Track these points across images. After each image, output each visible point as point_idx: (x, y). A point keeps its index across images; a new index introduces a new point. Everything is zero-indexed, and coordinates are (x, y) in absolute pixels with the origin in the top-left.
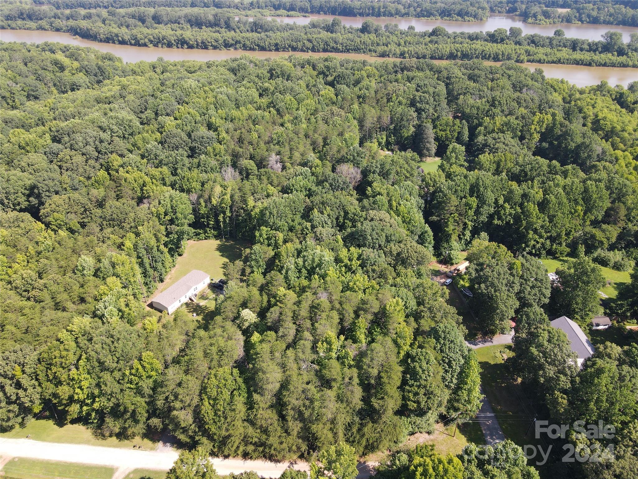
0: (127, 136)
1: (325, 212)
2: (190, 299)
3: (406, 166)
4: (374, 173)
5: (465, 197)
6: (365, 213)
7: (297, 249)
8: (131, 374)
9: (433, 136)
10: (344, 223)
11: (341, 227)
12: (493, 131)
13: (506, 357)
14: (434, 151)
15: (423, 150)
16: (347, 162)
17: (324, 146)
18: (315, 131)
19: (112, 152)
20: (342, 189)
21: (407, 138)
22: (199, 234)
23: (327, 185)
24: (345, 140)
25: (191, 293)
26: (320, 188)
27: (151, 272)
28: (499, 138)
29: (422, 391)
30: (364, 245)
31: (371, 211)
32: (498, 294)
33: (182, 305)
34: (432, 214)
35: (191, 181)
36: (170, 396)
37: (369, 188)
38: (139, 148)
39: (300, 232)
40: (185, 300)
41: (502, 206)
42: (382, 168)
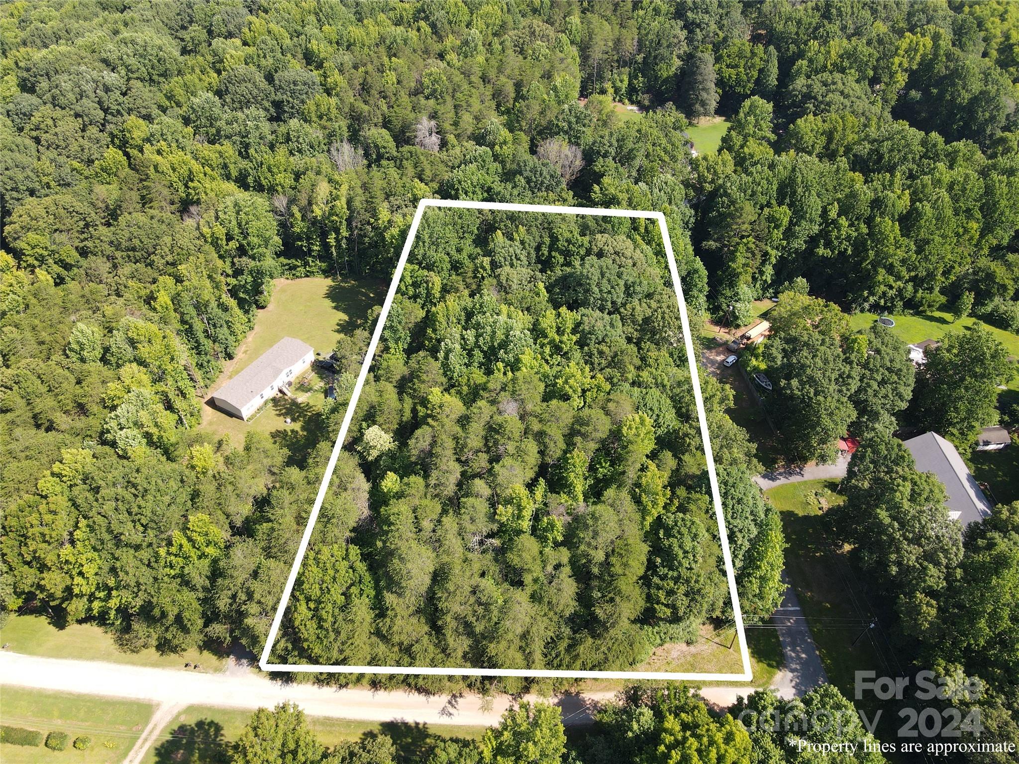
0: (155, 77)
1: (516, 236)
2: (281, 391)
3: (664, 141)
4: (605, 156)
5: (769, 205)
6: (587, 238)
7: (465, 309)
8: (169, 553)
9: (713, 77)
10: (550, 256)
11: (545, 264)
12: (824, 68)
13: (825, 505)
14: (713, 105)
15: (694, 104)
16: (558, 133)
17: (516, 100)
18: (500, 70)
19: (130, 111)
20: (547, 189)
21: (666, 81)
22: (294, 267)
23: (521, 180)
24: (555, 89)
25: (280, 381)
26: (509, 186)
27: (207, 344)
28: (834, 83)
29: (683, 589)
30: (585, 304)
31: (599, 236)
32: (821, 398)
33: (266, 403)
34: (707, 237)
35: (275, 170)
36: (239, 594)
37: (596, 188)
38: (179, 105)
39: (470, 274)
40: (270, 393)
41: (834, 222)
42: (620, 147)
